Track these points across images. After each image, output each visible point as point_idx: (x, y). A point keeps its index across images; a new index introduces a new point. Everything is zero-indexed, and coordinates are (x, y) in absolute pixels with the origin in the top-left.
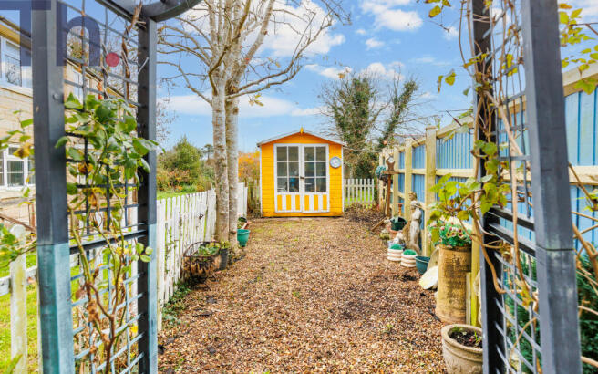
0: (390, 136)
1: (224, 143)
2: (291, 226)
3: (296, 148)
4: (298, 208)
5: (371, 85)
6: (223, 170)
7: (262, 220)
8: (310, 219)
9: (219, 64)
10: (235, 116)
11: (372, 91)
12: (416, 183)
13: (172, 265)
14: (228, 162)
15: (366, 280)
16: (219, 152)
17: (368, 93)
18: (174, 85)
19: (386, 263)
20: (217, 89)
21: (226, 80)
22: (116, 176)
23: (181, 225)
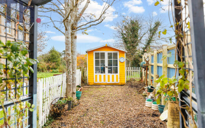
0: (148, 46)
1: (70, 52)
2: (101, 89)
3: (104, 53)
4: (105, 81)
5: (139, 23)
6: (70, 65)
7: (88, 86)
8: (110, 86)
9: (68, 17)
10: (75, 40)
11: (139, 26)
12: (159, 70)
13: (46, 109)
14: (72, 61)
15: (135, 116)
16: (68, 56)
17: (138, 27)
18: (48, 26)
19: (144, 108)
20: (67, 28)
21: (71, 23)
22: (19, 74)
23: (50, 90)
